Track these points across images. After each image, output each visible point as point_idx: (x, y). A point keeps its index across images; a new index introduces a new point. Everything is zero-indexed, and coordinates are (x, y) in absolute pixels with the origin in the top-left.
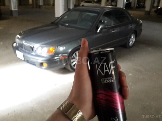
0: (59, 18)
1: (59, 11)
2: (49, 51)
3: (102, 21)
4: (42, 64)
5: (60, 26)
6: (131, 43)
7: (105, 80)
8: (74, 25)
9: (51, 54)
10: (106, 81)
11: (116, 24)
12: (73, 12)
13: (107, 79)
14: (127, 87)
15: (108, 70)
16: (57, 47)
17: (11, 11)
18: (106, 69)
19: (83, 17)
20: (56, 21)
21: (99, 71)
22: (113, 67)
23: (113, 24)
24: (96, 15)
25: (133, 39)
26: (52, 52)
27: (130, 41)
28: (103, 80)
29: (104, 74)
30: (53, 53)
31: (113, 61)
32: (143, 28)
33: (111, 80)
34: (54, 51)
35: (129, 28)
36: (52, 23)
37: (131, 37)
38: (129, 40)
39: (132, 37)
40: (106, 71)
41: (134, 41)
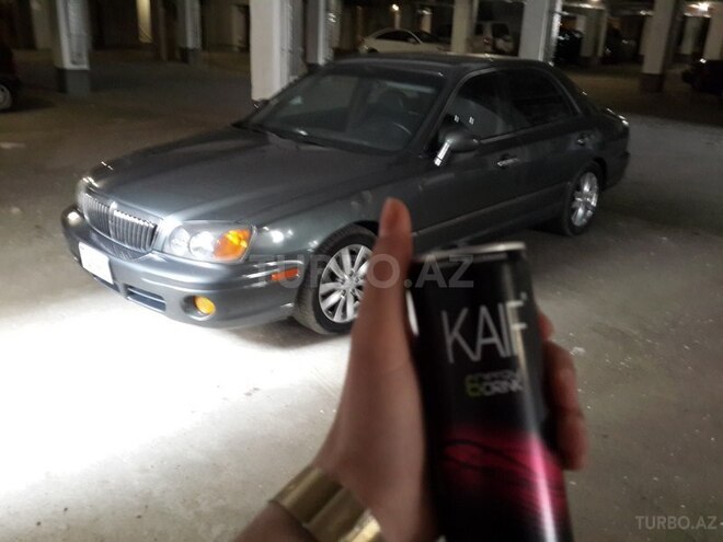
0: (266, 102)
1: (270, 73)
2: (222, 247)
3: (456, 119)
4: (190, 303)
5: (273, 138)
6: (581, 211)
7: (481, 380)
8: (333, 136)
9: (230, 259)
10: (488, 388)
11: (514, 131)
12: (329, 79)
13: (493, 379)
14: (579, 414)
15: (495, 339)
16: (260, 227)
17: (62, 72)
18: (487, 334)
19: (374, 98)
20: (256, 119)
21: (456, 344)
22: (517, 327)
23: (500, 129)
24: (427, 90)
25: (588, 196)
26: (236, 248)
27: (574, 205)
28: (472, 382)
29: (475, 357)
30: (239, 253)
31: (517, 298)
32: (632, 148)
33: (509, 381)
34: (244, 244)
35: (573, 147)
36: (238, 125)
37: (579, 188)
38: (573, 200)
39: (586, 189)
40: (488, 341)
41: (593, 203)
